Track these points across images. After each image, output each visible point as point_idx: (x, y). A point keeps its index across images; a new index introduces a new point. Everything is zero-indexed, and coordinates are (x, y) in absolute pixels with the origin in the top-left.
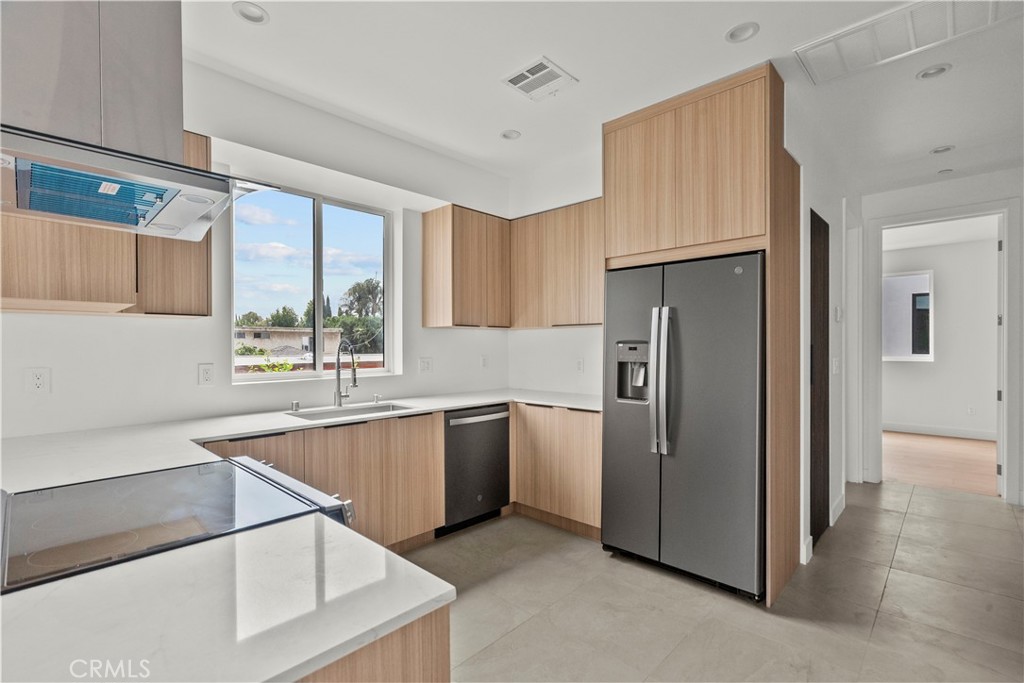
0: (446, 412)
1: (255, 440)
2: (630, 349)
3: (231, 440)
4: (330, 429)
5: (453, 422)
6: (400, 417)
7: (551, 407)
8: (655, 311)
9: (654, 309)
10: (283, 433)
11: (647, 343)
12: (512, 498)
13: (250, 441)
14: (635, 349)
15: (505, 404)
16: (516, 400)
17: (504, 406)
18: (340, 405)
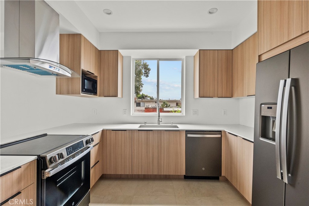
0: (186, 131)
1: (119, 131)
2: (268, 108)
3: (112, 130)
4: (140, 131)
5: (189, 135)
6: (165, 131)
7: (236, 136)
8: (282, 82)
9: (281, 81)
10: (126, 130)
11: (276, 104)
12: (223, 174)
13: (117, 131)
14: (271, 108)
15: (221, 131)
16: (225, 130)
17: (220, 132)
18: (159, 124)
